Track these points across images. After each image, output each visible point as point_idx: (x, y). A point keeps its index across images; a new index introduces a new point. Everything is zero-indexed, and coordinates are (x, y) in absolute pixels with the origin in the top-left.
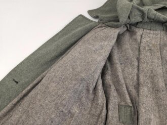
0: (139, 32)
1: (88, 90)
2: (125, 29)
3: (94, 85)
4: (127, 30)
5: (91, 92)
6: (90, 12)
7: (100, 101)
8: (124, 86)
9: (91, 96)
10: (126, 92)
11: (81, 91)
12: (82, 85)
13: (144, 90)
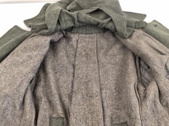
0: (74, 37)
1: (15, 107)
2: (61, 36)
3: (21, 99)
4: (64, 36)
5: (18, 108)
6: (26, 22)
7: (28, 117)
8: (57, 96)
9: (18, 113)
10: (58, 102)
11: (6, 109)
12: (6, 102)
13: (78, 98)
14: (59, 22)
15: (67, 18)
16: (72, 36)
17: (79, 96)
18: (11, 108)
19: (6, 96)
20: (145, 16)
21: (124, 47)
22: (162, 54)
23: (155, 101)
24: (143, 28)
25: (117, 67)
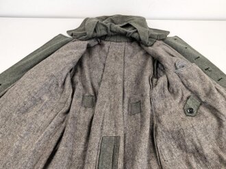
0: (107, 44)
1: (58, 85)
2: (97, 43)
3: (63, 80)
4: (99, 44)
5: (60, 86)
7: (66, 92)
8: (89, 82)
9: (60, 89)
10: (90, 86)
11: (51, 85)
12: (52, 80)
14: (95, 30)
15: (102, 27)
16: (105, 43)
17: (106, 83)
18: (55, 86)
19: (53, 76)
20: (169, 32)
21: (147, 54)
22: (173, 56)
23: (164, 89)
24: (163, 40)
25: (139, 68)
